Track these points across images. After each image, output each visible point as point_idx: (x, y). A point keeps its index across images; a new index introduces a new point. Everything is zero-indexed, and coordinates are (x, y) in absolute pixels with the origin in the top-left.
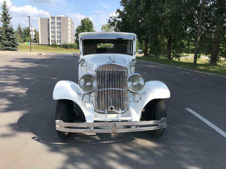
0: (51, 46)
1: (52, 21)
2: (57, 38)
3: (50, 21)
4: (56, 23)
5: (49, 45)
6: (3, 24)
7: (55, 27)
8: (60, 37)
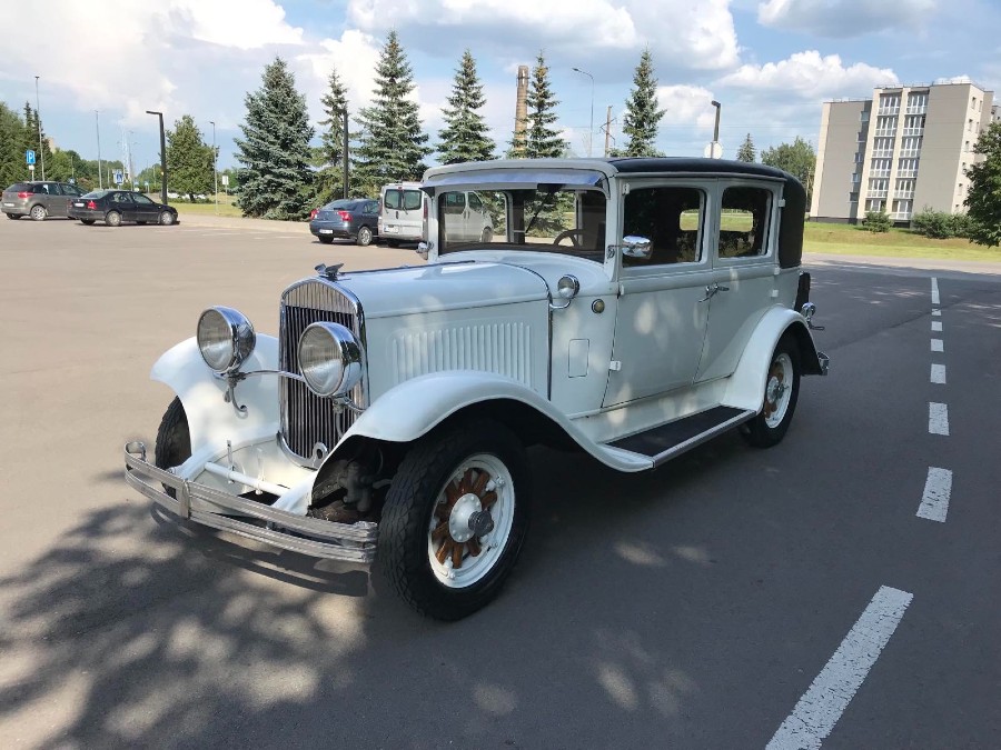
0: (860, 225)
1: (886, 112)
2: (897, 189)
3: (875, 111)
4: (902, 120)
5: (853, 220)
6: (629, 141)
7: (894, 139)
8: (911, 183)
